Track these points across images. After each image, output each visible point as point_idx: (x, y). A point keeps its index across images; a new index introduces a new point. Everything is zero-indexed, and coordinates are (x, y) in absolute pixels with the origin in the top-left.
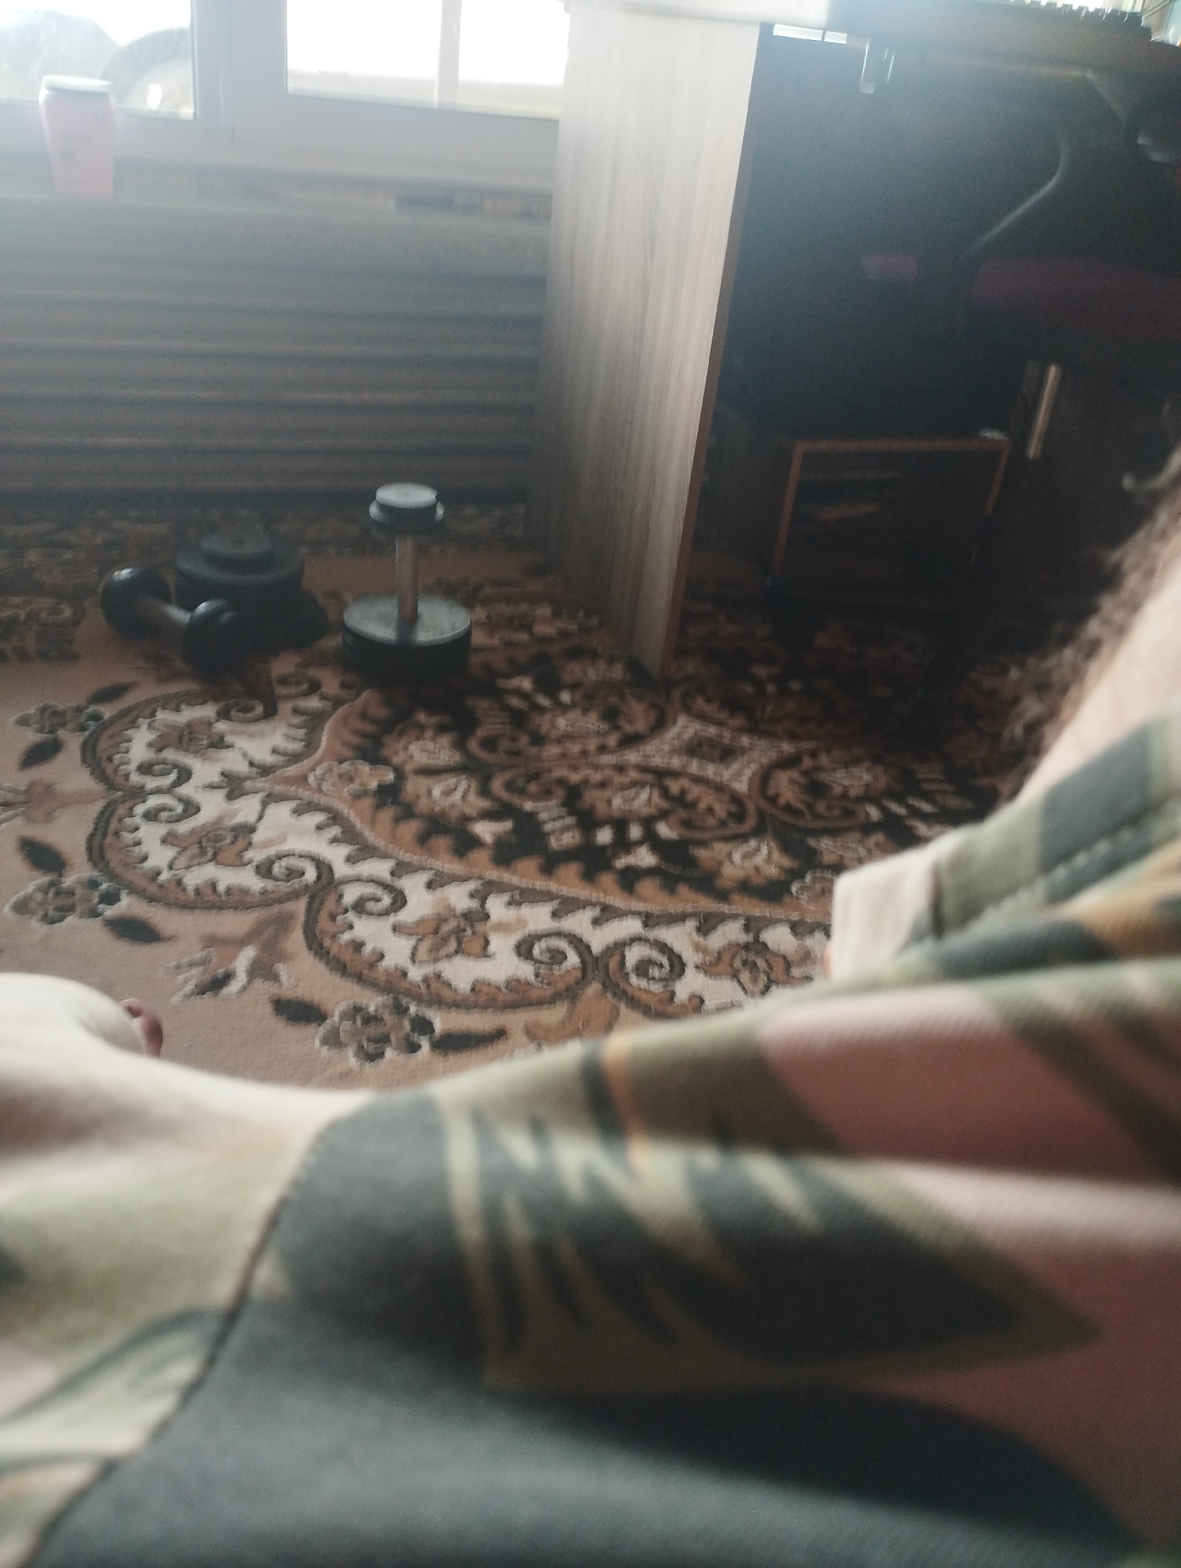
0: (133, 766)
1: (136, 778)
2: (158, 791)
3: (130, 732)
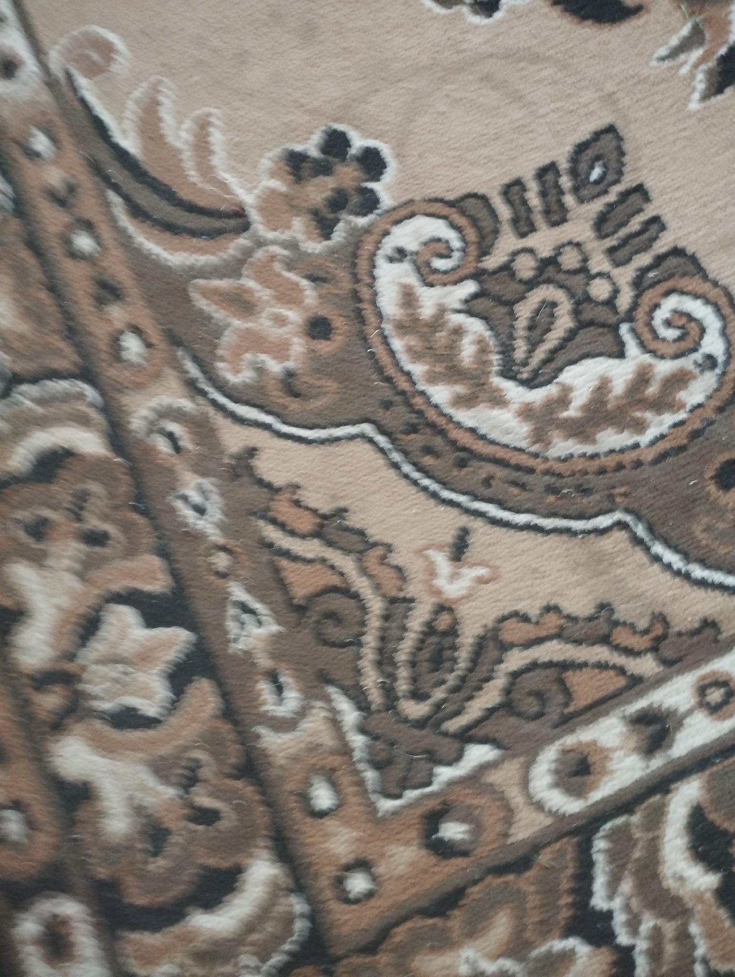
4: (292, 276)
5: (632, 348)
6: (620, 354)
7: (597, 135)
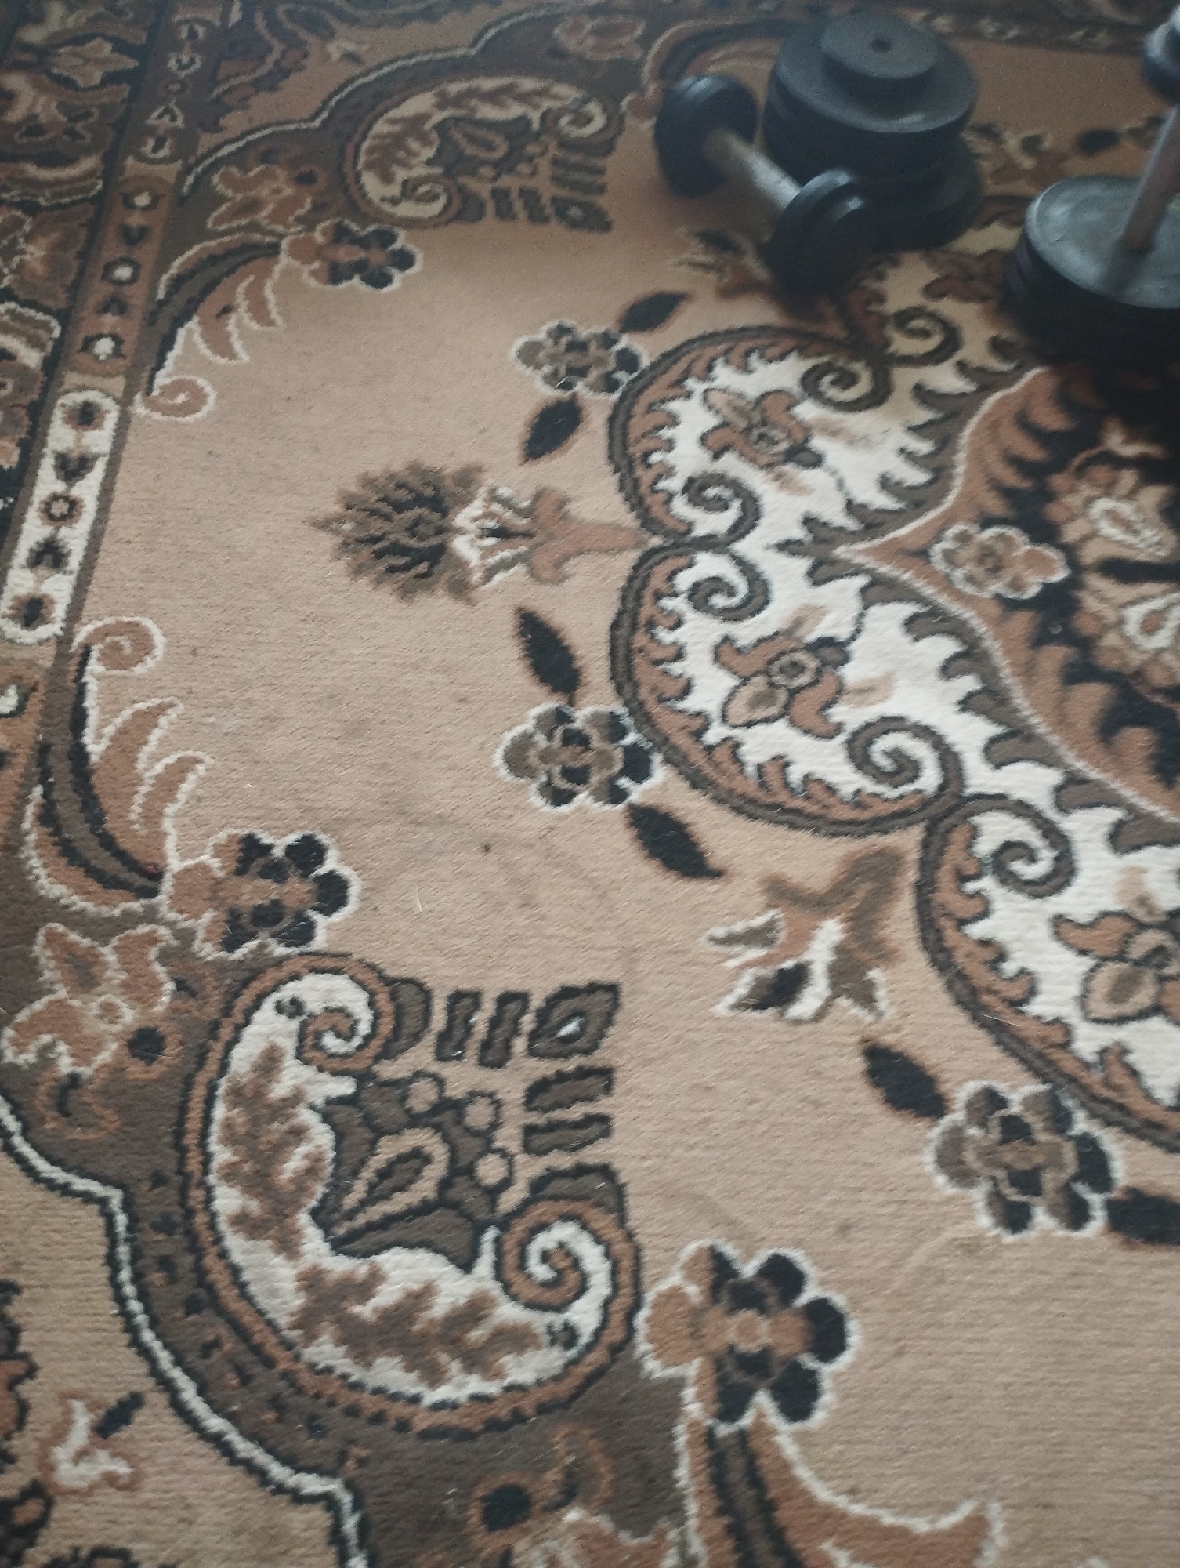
0: (675, 484)
1: (681, 507)
2: (710, 543)
3: (675, 406)
4: (161, 971)
5: (485, 1265)
6: (466, 1265)
7: (593, 988)
